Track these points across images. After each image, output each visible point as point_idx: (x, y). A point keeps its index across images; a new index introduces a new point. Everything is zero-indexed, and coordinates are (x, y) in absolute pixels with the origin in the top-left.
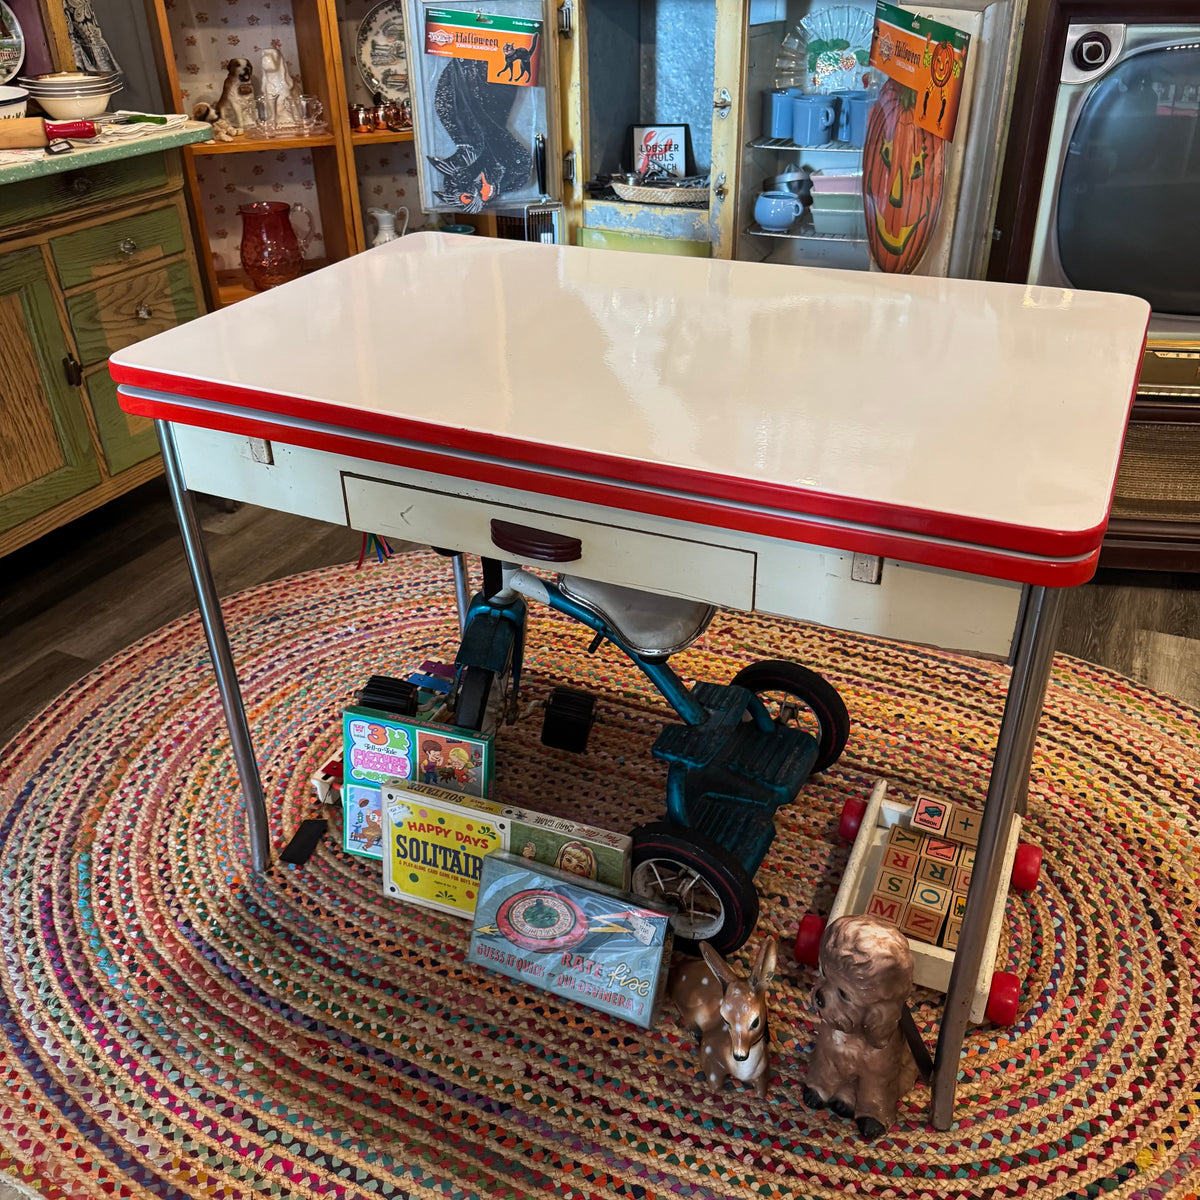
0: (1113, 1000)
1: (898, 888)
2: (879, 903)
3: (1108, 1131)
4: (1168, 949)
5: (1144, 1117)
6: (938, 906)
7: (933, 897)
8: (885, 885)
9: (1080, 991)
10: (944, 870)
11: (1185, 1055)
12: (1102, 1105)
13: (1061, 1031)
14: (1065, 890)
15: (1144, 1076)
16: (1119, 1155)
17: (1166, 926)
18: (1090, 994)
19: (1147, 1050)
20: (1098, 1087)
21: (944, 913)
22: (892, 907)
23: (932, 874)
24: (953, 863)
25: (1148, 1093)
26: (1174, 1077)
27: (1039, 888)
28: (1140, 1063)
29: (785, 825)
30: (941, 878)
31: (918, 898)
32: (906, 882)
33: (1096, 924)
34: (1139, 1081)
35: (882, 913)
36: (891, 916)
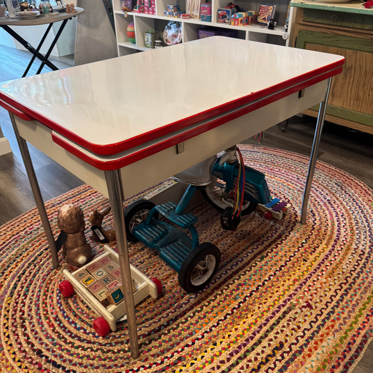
0: (46, 326)
1: (109, 267)
2: (107, 261)
3: (22, 297)
4: (44, 358)
5: (16, 308)
6: (96, 274)
7: (99, 274)
8: (112, 265)
9: (56, 319)
10: (107, 282)
11: (16, 332)
12: (27, 301)
13: (51, 305)
14: (89, 342)
15: (23, 316)
16: (15, 296)
17: (51, 367)
18: (53, 321)
19: (27, 323)
20: (31, 303)
21: (92, 274)
22: (104, 263)
23: (107, 278)
24: (107, 286)
25: (19, 314)
26: (15, 324)
27: (97, 335)
28: (26, 318)
29: (171, 275)
30: (104, 280)
31: (102, 270)
32: (110, 270)
33: (70, 343)
34: (23, 314)
35: (104, 260)
36: (101, 261)
